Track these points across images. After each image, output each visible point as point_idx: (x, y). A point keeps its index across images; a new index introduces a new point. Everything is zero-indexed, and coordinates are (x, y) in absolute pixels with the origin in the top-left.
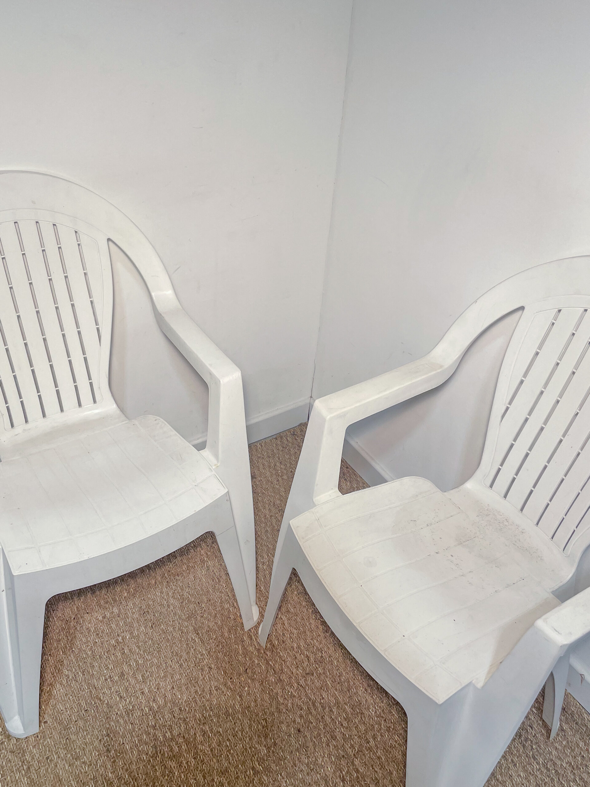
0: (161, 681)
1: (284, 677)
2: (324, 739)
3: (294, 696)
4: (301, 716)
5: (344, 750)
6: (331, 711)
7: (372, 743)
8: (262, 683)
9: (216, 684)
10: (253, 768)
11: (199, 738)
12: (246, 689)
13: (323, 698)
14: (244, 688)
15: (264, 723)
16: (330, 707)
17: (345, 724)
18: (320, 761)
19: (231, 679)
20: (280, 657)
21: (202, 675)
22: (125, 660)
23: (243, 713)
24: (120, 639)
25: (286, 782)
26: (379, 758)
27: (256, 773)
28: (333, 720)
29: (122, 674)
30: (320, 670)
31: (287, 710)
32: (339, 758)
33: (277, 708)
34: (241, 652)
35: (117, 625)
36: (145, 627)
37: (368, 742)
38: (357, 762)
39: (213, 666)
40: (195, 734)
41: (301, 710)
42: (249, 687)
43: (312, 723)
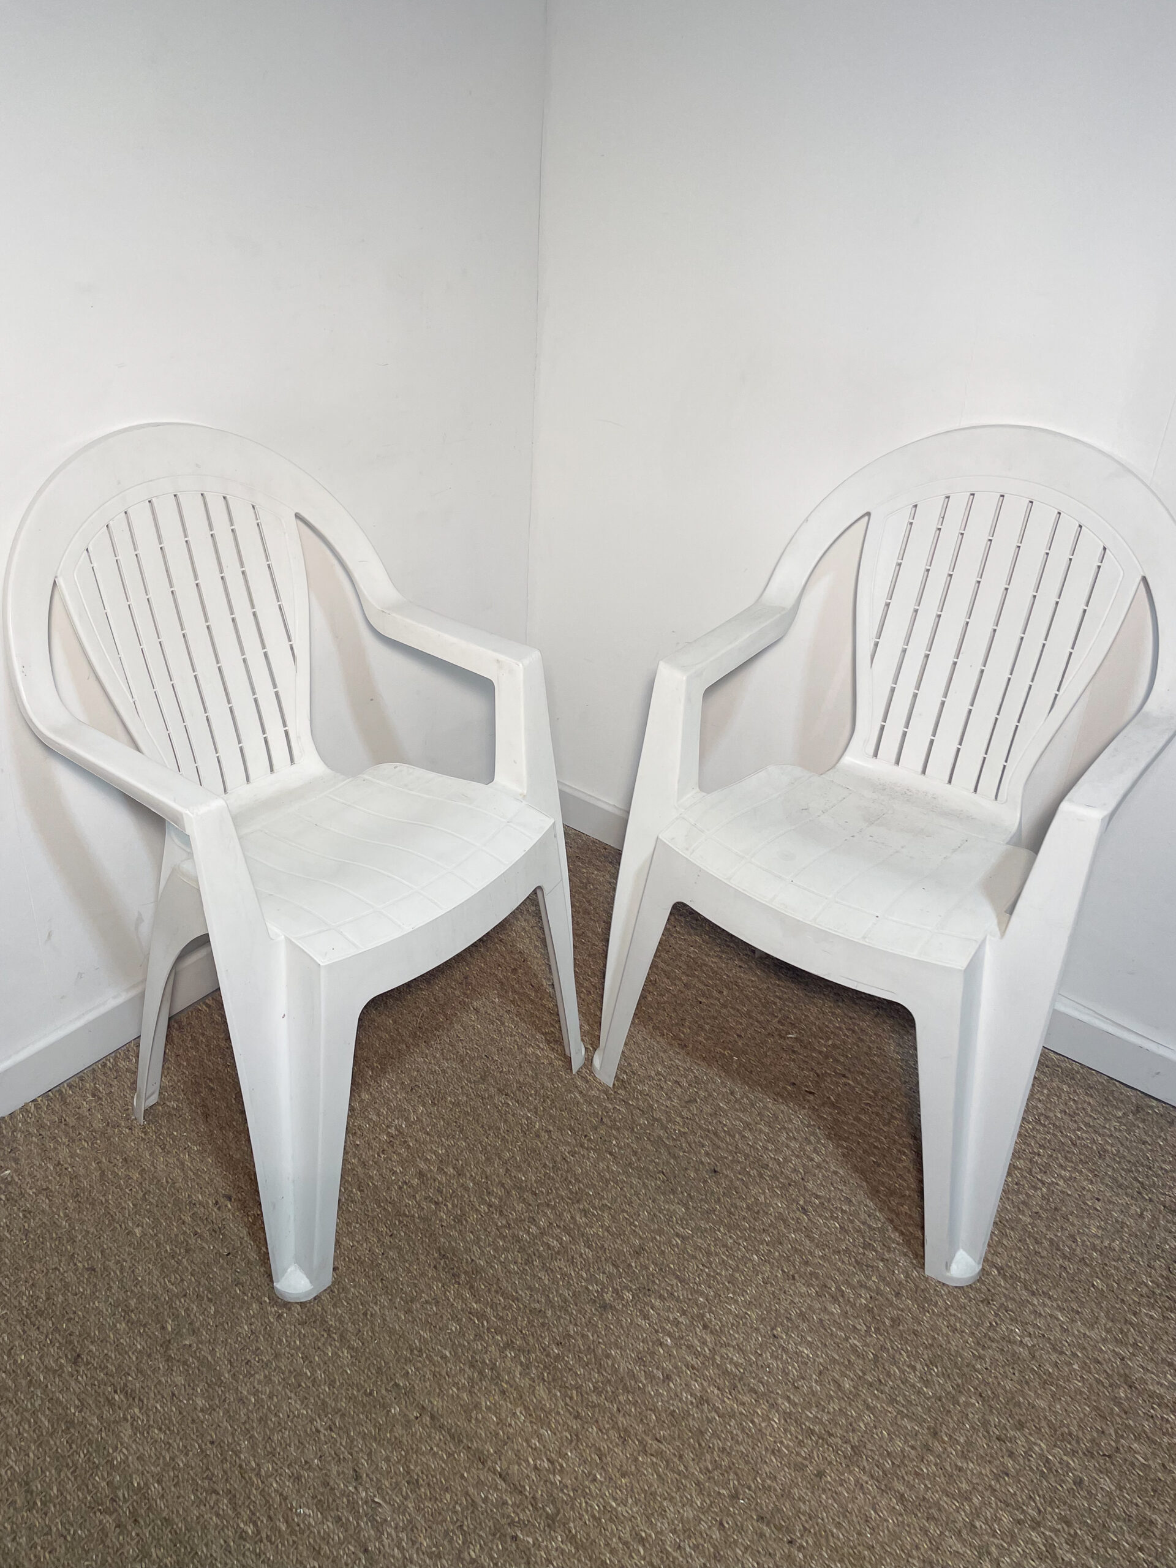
0: (487, 1166)
1: (658, 1115)
2: (753, 1172)
3: (684, 1133)
4: (707, 1154)
5: (787, 1178)
6: (744, 1136)
7: (817, 1158)
8: (633, 1130)
9: (568, 1148)
10: (678, 1235)
11: (581, 1220)
12: (614, 1142)
13: (725, 1125)
14: (610, 1142)
15: (661, 1176)
16: (740, 1133)
17: (770, 1147)
18: (762, 1199)
19: (586, 1136)
20: (641, 1093)
21: (542, 1143)
22: (416, 1155)
23: (625, 1172)
24: (393, 1131)
25: (731, 1237)
26: (835, 1173)
27: (684, 1238)
28: (751, 1146)
29: (421, 1174)
30: (701, 1093)
31: (684, 1152)
32: (783, 1187)
33: (670, 1153)
34: (581, 1101)
35: (378, 1115)
36: (424, 1106)
37: (812, 1160)
38: (810, 1185)
39: (551, 1128)
40: (572, 1217)
41: (703, 1146)
42: (617, 1139)
43: (726, 1158)
